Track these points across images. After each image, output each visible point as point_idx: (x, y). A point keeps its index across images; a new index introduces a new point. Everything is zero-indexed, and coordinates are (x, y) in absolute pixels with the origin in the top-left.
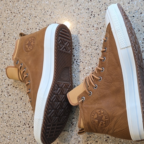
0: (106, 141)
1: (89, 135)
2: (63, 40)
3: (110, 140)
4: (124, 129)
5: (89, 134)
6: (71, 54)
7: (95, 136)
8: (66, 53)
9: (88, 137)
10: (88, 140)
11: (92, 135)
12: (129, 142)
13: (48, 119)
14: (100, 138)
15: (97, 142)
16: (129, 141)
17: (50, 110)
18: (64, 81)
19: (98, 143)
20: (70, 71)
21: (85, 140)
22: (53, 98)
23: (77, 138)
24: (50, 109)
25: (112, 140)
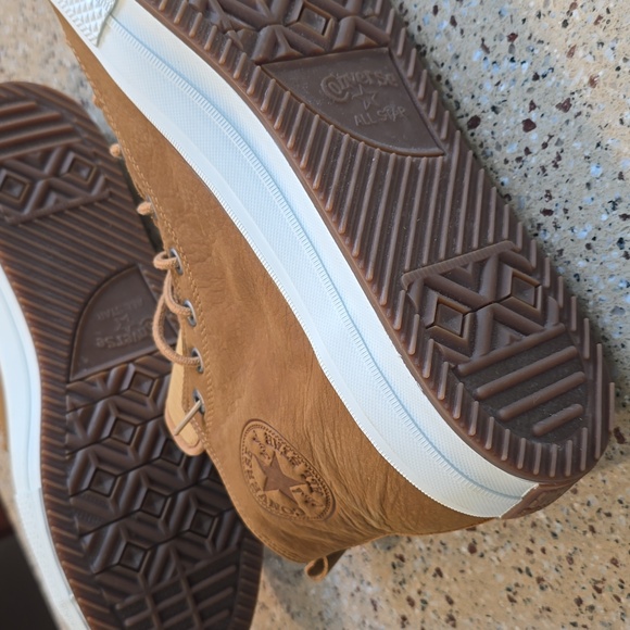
0: (472, 549)
1: (393, 552)
2: (21, 159)
3: (487, 538)
4: (385, 486)
5: (389, 548)
6: (111, 194)
7: (417, 548)
8: (75, 209)
9: (394, 567)
10: (400, 579)
11: (403, 548)
12: (576, 505)
13: (99, 585)
14: (441, 548)
15: (441, 575)
16: (572, 506)
17: (88, 539)
18: (124, 349)
19: (446, 575)
20: (147, 280)
21: (391, 584)
22: (73, 471)
23: (358, 589)
24: (82, 534)
25: (496, 536)
